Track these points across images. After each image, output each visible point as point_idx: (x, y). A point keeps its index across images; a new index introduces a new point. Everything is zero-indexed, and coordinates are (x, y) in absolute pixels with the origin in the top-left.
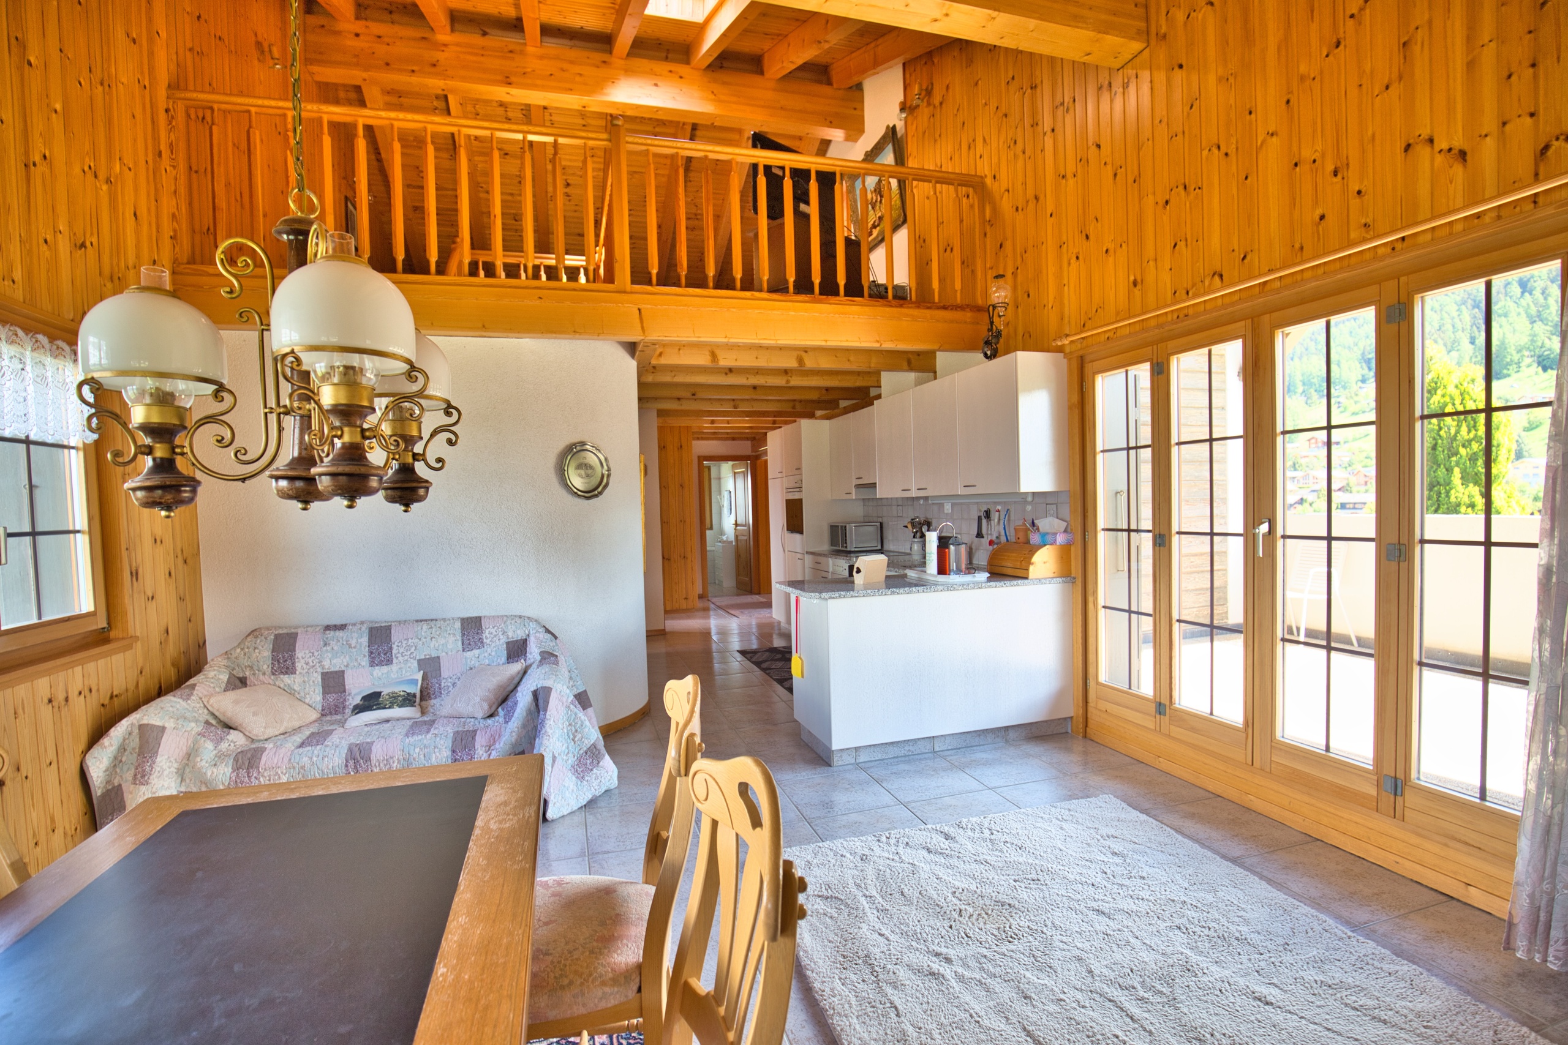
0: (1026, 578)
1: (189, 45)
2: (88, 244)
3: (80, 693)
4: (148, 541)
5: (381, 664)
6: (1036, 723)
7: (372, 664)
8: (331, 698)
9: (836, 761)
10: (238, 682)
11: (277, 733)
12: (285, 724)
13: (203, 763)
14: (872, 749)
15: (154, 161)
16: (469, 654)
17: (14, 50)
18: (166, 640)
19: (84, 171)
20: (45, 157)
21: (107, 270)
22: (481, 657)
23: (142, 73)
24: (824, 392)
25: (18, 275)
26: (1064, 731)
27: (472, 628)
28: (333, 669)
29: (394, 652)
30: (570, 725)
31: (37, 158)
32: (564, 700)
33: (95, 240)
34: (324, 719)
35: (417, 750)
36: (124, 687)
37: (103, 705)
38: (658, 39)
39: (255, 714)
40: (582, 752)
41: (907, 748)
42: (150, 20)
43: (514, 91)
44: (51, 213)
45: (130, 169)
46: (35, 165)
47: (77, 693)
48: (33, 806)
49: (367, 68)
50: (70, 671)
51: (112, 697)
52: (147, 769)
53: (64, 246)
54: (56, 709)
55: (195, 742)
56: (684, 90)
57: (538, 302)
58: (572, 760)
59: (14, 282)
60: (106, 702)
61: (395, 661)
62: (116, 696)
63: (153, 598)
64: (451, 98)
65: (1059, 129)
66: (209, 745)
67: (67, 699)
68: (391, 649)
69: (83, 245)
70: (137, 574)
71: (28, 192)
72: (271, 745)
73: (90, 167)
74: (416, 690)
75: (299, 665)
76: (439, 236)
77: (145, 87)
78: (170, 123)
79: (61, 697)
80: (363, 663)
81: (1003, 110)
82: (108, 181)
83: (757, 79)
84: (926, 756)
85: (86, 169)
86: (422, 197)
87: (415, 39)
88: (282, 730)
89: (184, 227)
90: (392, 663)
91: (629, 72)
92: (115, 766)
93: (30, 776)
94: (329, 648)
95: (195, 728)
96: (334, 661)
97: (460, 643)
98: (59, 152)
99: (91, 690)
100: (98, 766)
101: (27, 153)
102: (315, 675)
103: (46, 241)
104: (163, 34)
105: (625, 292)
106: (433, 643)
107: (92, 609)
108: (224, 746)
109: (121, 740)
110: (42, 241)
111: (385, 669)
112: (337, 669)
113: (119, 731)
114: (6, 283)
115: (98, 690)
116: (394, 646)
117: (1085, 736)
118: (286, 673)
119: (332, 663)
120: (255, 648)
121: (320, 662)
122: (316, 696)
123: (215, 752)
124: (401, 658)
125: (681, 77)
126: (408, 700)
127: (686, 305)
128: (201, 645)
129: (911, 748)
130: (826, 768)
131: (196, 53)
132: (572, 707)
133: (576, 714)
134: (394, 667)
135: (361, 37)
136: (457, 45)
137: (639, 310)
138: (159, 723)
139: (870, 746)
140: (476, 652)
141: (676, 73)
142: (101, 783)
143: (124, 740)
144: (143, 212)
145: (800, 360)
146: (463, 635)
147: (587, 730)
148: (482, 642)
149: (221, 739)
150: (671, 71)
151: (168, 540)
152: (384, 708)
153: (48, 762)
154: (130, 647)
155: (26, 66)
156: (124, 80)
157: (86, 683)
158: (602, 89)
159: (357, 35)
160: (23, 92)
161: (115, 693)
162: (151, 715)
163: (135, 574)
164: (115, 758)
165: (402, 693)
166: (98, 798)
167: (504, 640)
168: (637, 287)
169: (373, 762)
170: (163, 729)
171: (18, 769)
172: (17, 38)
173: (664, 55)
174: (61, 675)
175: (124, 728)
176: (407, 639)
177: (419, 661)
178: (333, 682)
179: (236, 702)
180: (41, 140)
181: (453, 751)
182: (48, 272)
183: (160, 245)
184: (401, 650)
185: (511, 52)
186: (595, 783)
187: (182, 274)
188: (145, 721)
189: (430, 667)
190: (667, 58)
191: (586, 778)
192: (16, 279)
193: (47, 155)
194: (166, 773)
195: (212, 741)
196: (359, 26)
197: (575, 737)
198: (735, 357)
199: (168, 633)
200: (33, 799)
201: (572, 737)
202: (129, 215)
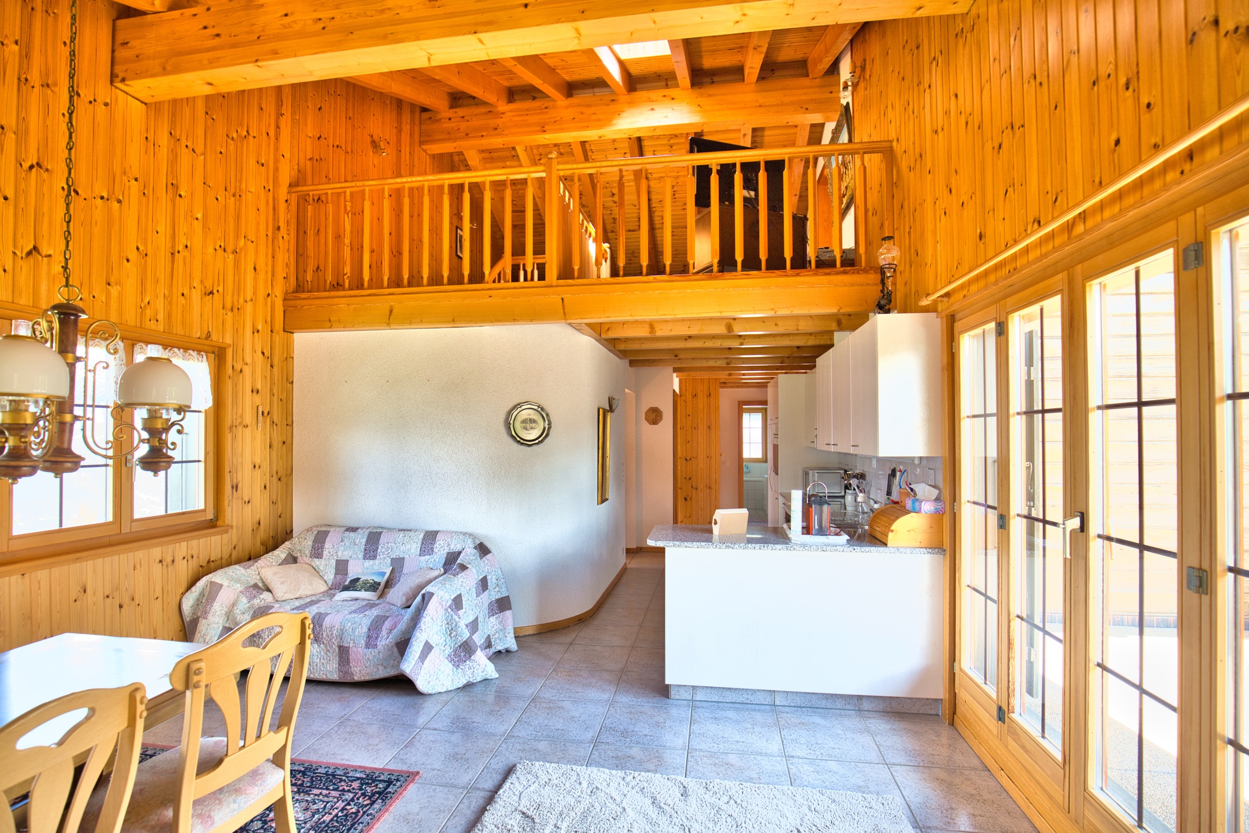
0: (885, 545)
1: (309, 157)
2: (215, 291)
3: (184, 558)
4: (248, 466)
5: (370, 558)
6: (897, 698)
7: (365, 558)
8: (339, 577)
9: (673, 692)
10: (291, 560)
11: (292, 597)
12: (300, 592)
13: (238, 611)
14: (709, 691)
15: (274, 234)
16: (423, 558)
17: (170, 191)
18: (257, 529)
19: (216, 250)
20: (186, 247)
21: (229, 305)
22: (429, 562)
23: (268, 182)
24: (796, 349)
25: (161, 317)
26: (933, 712)
27: (430, 537)
28: (342, 559)
29: (379, 551)
30: (448, 624)
31: (181, 248)
32: (444, 604)
33: (221, 289)
34: (330, 592)
35: (349, 624)
36: (219, 556)
37: (201, 566)
38: (656, 73)
39: (282, 583)
40: (457, 646)
41: (745, 696)
42: (277, 149)
43: (547, 136)
44: (188, 279)
45: (252, 242)
46: (179, 252)
47: (182, 558)
48: (142, 621)
49: (455, 140)
50: (178, 545)
51: (209, 562)
52: (208, 609)
53: (196, 295)
54: (165, 567)
55: (238, 597)
56: (675, 108)
57: (489, 300)
58: (448, 651)
59: (157, 321)
60: (204, 564)
61: (378, 557)
62: (213, 561)
63: (249, 502)
64: (517, 148)
65: (933, 87)
66: (244, 600)
67: (173, 561)
68: (377, 548)
69: (211, 293)
70: (237, 487)
71: (173, 269)
72: (278, 606)
73: (220, 246)
74: (383, 580)
75: (325, 553)
76: (534, 244)
77: (269, 190)
78: (288, 207)
79: (170, 559)
80: (360, 557)
81: (901, 74)
82: (235, 252)
83: (739, 87)
84: (763, 707)
85: (218, 247)
86: (523, 219)
87: (484, 114)
88: (297, 596)
89: (292, 271)
90: (375, 558)
91: (632, 104)
92: (198, 604)
93: (141, 604)
94: (343, 544)
95: (239, 587)
96: (344, 553)
97: (419, 549)
98: (197, 242)
99: (192, 557)
100: (188, 603)
101: (173, 247)
102: (333, 561)
103: (183, 295)
104: (287, 155)
105: (552, 286)
106: (403, 548)
107: (202, 507)
108: (256, 602)
109: (201, 589)
110: (180, 294)
111: (371, 562)
112: (345, 559)
113: (201, 584)
114: (152, 322)
115: (198, 557)
116: (380, 547)
117: (952, 723)
118: (317, 558)
119: (343, 555)
120: (305, 539)
121: (336, 553)
122: (330, 576)
123: (248, 605)
124: (382, 556)
125: (673, 99)
126: (373, 587)
127: (597, 292)
128: (289, 532)
129: (749, 697)
130: (664, 699)
131: (315, 160)
132: (449, 610)
133: (452, 616)
134: (377, 562)
135: (452, 120)
136: (511, 111)
137: (562, 299)
138: (220, 582)
139: (707, 687)
140: (427, 557)
141: (669, 96)
142: (189, 613)
143: (203, 589)
144: (261, 265)
145: (729, 328)
146: (423, 543)
147: (460, 629)
148: (433, 551)
149: (255, 597)
150: (665, 96)
151: (266, 466)
152: (356, 590)
153: (155, 597)
154: (227, 532)
155: (178, 197)
156: (253, 190)
157: (190, 552)
158: (611, 121)
159: (450, 119)
160: (174, 214)
161: (211, 560)
162: (217, 577)
163: (235, 487)
164: (198, 600)
165: (371, 581)
166: (187, 622)
167: (447, 550)
168: (561, 282)
169: (324, 627)
170: (221, 586)
171: (133, 600)
172: (172, 184)
173: (664, 83)
174: (171, 547)
175: (204, 582)
176: (388, 543)
177: (392, 559)
178: (342, 566)
179: (275, 574)
180: (185, 237)
181: (369, 629)
182: (183, 312)
183: (274, 283)
184: (383, 550)
185: (546, 108)
186: (469, 672)
187: (288, 300)
188: (213, 580)
189: (398, 564)
190: (667, 85)
191: (461, 667)
192: (159, 319)
193: (189, 245)
194: (217, 613)
195: (247, 597)
196: (451, 113)
197: (451, 633)
198: (670, 328)
199: (259, 524)
200: (142, 617)
201: (449, 633)
202: (250, 268)
